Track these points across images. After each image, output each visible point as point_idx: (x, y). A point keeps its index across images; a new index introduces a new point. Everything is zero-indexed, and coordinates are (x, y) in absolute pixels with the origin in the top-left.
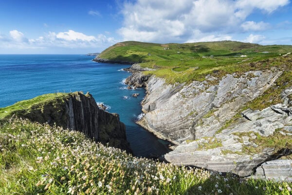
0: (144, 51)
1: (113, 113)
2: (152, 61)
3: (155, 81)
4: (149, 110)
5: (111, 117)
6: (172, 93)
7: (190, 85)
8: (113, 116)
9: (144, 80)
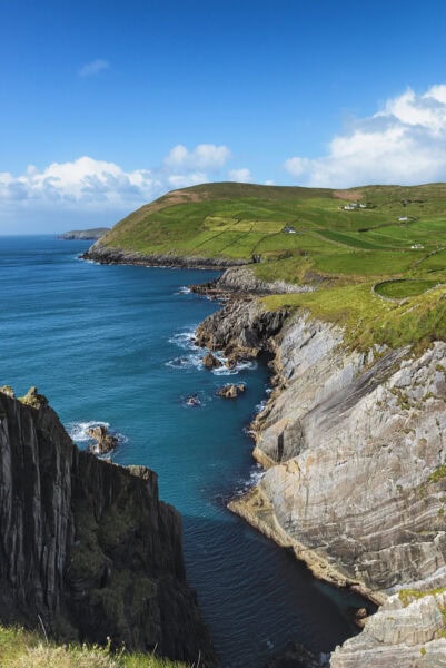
0: (269, 218)
1: (131, 467)
2: (302, 254)
3: (309, 335)
4: (280, 453)
5: (125, 482)
6: (363, 387)
7: (423, 359)
8: (133, 477)
9: (266, 331)
